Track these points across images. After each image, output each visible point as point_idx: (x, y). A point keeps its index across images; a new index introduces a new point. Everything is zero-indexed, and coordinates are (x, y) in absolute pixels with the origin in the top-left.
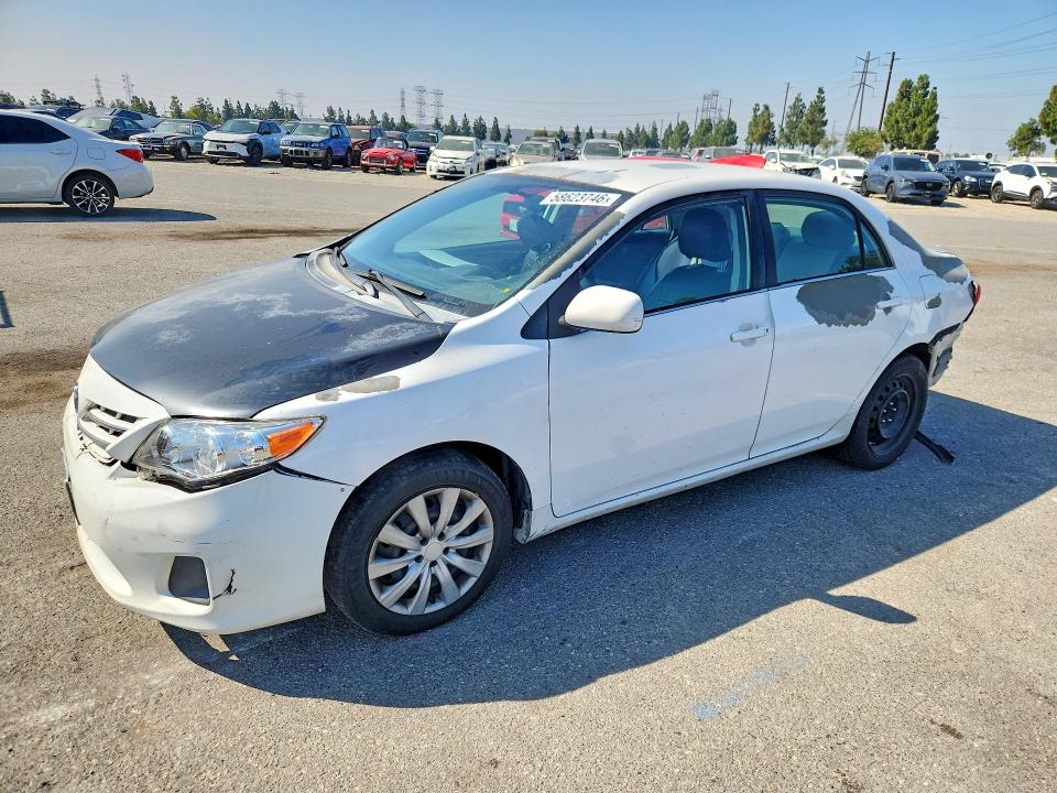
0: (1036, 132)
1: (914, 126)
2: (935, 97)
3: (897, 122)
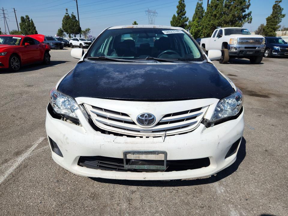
0: (62, 32)
1: (30, 30)
2: (32, 21)
3: (24, 28)
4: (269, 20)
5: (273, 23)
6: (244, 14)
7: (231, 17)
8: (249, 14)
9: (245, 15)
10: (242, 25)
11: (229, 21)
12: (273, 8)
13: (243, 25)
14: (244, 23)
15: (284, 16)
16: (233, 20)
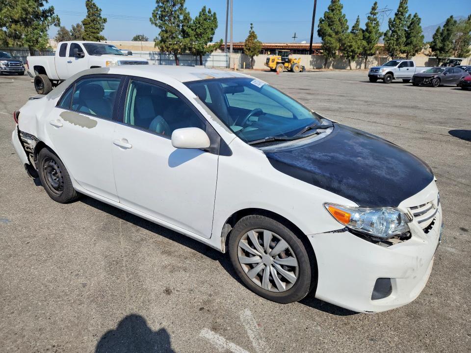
4: (86, 24)
5: (94, 30)
6: (41, 9)
7: (21, 13)
8: (51, 11)
9: (44, 12)
10: (45, 28)
11: (18, 19)
12: (86, 6)
13: (47, 27)
14: (48, 25)
15: (105, 20)
16: (26, 18)
